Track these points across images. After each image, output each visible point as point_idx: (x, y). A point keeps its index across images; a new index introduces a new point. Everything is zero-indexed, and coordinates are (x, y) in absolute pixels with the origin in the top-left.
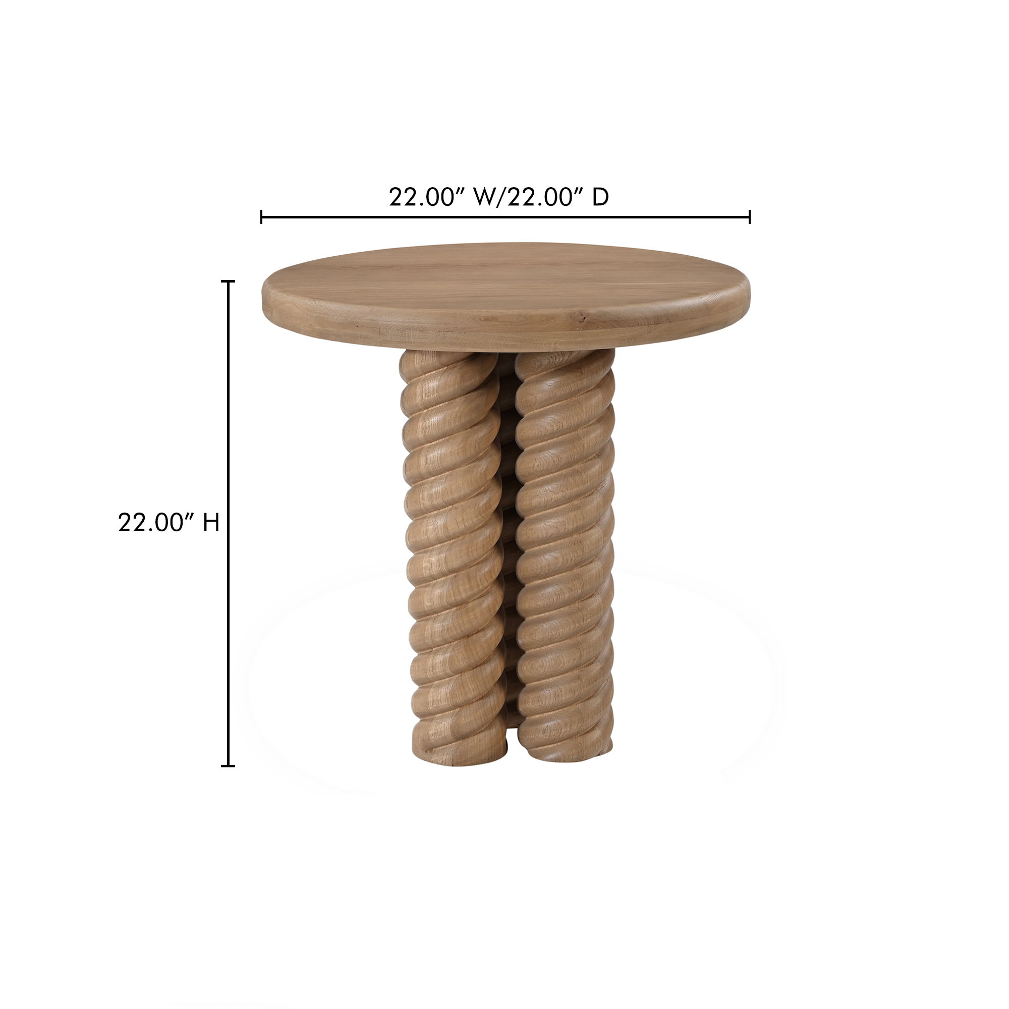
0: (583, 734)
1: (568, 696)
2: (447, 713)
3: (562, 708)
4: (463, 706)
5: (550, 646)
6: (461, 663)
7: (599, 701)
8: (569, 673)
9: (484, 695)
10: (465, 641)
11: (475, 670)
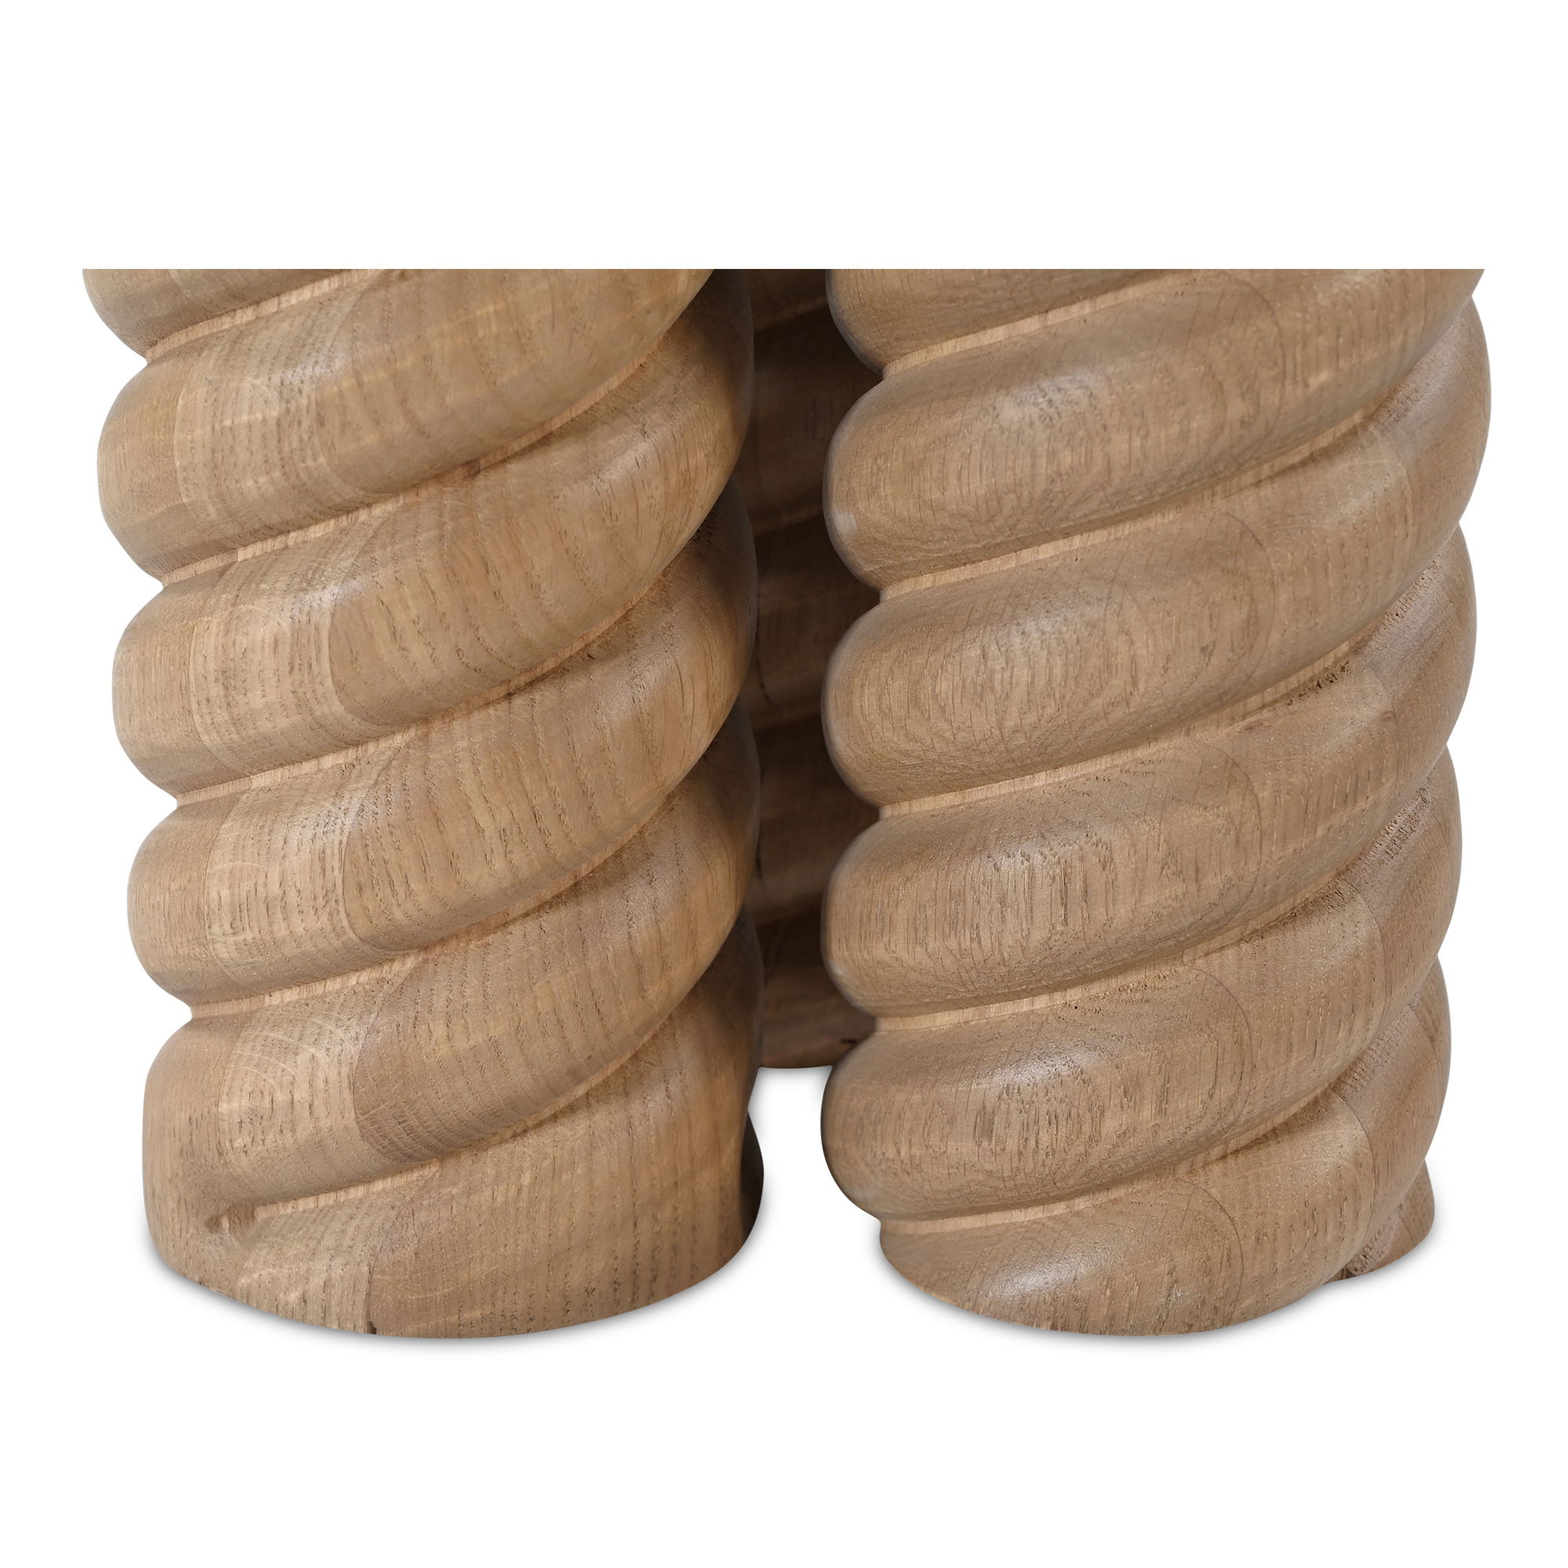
0: (1247, 1147)
1: (1150, 899)
2: (334, 985)
3: (1107, 974)
4: (443, 941)
5: (1046, 551)
6: (418, 651)
7: (1363, 931)
8: (1163, 744)
9: (584, 870)
10: (448, 501)
11: (519, 702)
